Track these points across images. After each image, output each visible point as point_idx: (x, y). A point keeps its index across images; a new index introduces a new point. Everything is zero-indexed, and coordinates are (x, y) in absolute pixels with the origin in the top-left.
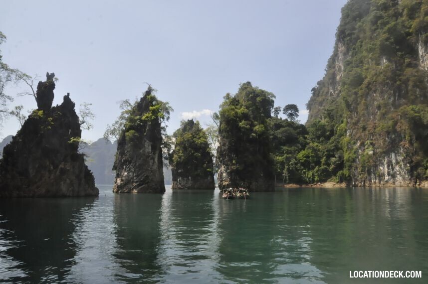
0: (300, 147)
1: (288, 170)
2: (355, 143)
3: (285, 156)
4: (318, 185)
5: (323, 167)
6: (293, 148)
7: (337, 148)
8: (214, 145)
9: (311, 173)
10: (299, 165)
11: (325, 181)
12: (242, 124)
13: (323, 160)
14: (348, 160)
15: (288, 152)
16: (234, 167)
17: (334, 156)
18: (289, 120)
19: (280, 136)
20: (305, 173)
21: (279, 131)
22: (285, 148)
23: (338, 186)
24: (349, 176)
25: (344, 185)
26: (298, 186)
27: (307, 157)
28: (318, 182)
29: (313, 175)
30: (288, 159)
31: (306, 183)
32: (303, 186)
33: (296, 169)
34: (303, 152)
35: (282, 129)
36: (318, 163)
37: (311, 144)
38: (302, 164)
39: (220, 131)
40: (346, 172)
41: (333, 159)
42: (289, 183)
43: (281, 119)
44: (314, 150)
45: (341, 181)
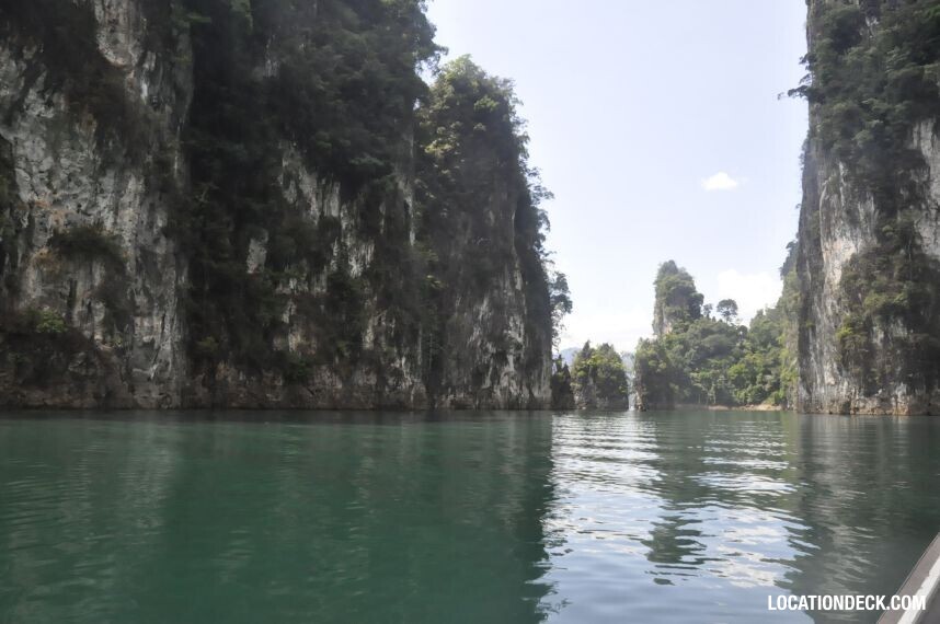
0: (733, 359)
1: (716, 388)
2: (792, 359)
3: (712, 371)
4: (752, 408)
5: (758, 386)
6: (723, 361)
7: (777, 363)
8: (632, 376)
9: (743, 394)
10: (730, 383)
11: (759, 403)
12: (651, 363)
13: (759, 377)
14: (785, 379)
15: (716, 367)
16: (645, 393)
17: (770, 373)
18: (724, 320)
19: (707, 345)
20: (736, 393)
21: (706, 339)
22: (713, 361)
23: (773, 409)
24: (784, 398)
25: (779, 408)
26: (726, 408)
27: (740, 373)
28: (751, 403)
29: (746, 395)
30: (716, 376)
31: (738, 405)
32: (734, 408)
33: (726, 387)
34: (735, 367)
35: (711, 337)
36: (753, 381)
37: (747, 357)
38: (734, 382)
39: (635, 368)
40: (781, 393)
41: (768, 377)
42: (716, 405)
43: (714, 319)
44: (749, 365)
45: (777, 404)
